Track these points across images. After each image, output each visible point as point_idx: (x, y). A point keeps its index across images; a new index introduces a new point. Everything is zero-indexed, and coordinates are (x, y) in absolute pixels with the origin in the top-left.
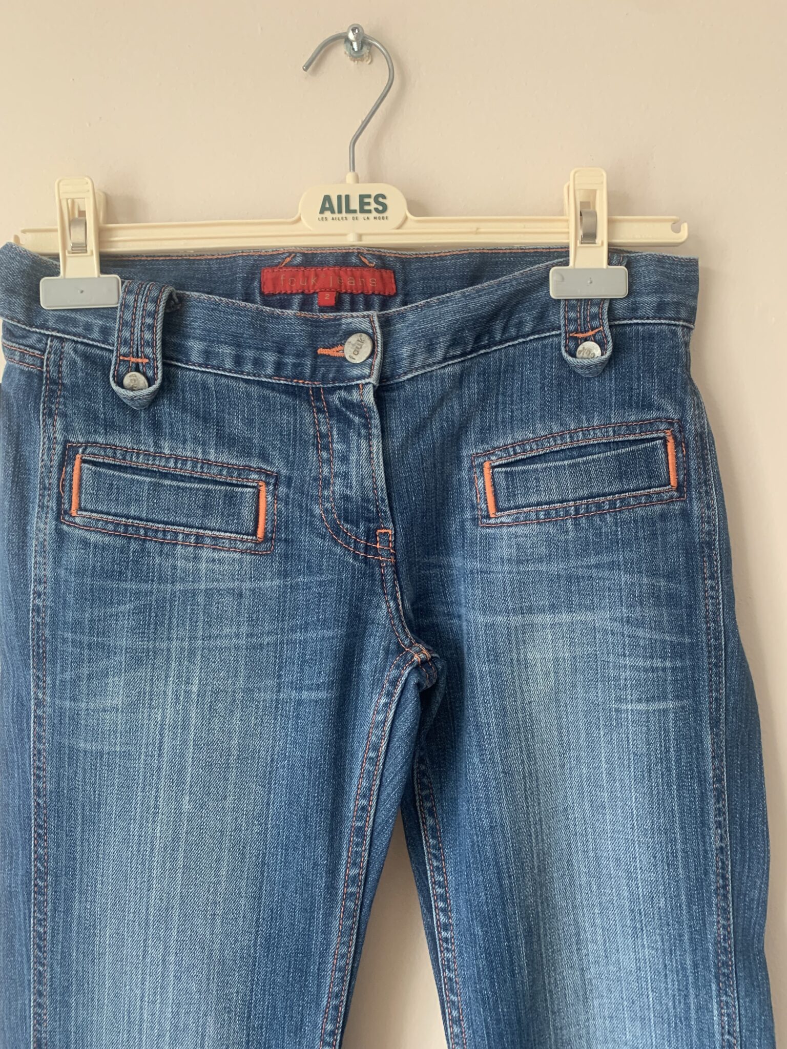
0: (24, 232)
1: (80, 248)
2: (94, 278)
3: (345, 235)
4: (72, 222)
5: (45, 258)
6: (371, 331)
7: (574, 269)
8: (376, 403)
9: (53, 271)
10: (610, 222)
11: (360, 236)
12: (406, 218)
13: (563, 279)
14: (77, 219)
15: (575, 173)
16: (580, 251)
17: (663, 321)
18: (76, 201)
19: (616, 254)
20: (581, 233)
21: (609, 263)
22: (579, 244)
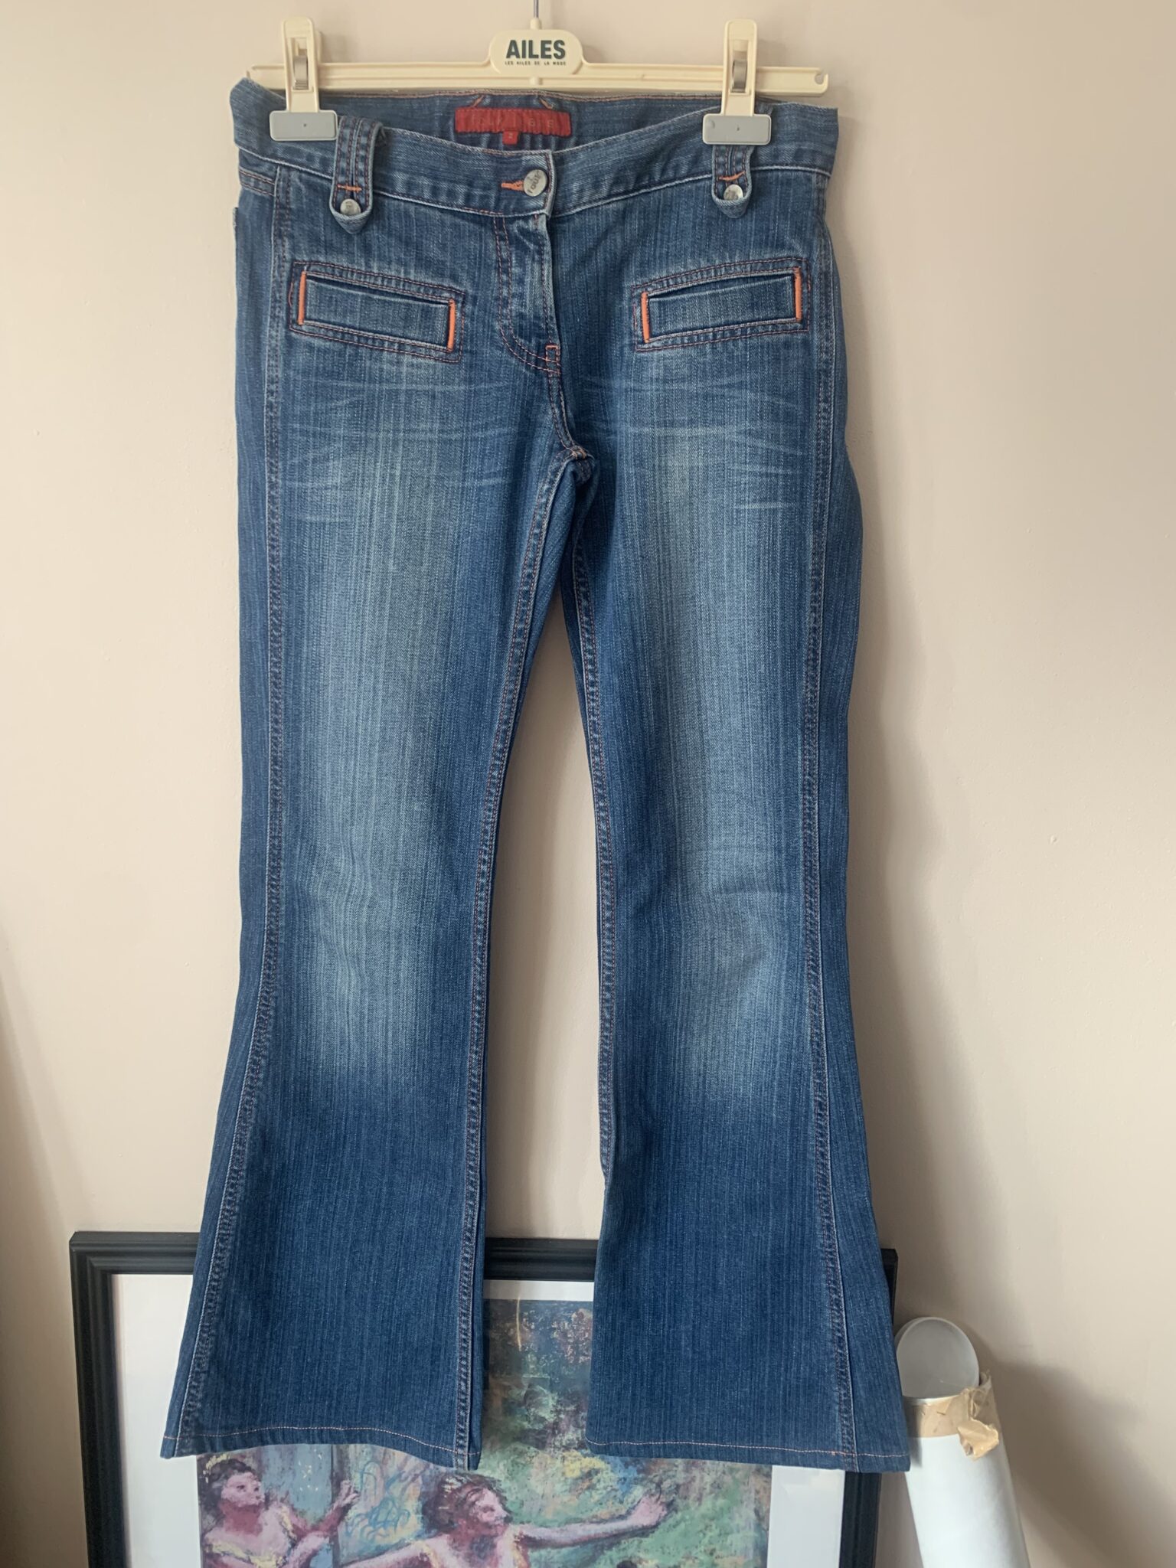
0: (254, 68)
1: (303, 85)
2: (314, 114)
3: (527, 79)
4: (295, 60)
5: (273, 93)
6: (546, 168)
7: (725, 117)
8: (549, 233)
9: (282, 106)
10: (758, 71)
11: (541, 81)
12: (581, 64)
13: (714, 125)
14: (300, 57)
15: (730, 23)
16: (730, 100)
17: (799, 168)
18: (297, 40)
19: (763, 102)
20: (732, 82)
21: (756, 111)
22: (729, 93)
